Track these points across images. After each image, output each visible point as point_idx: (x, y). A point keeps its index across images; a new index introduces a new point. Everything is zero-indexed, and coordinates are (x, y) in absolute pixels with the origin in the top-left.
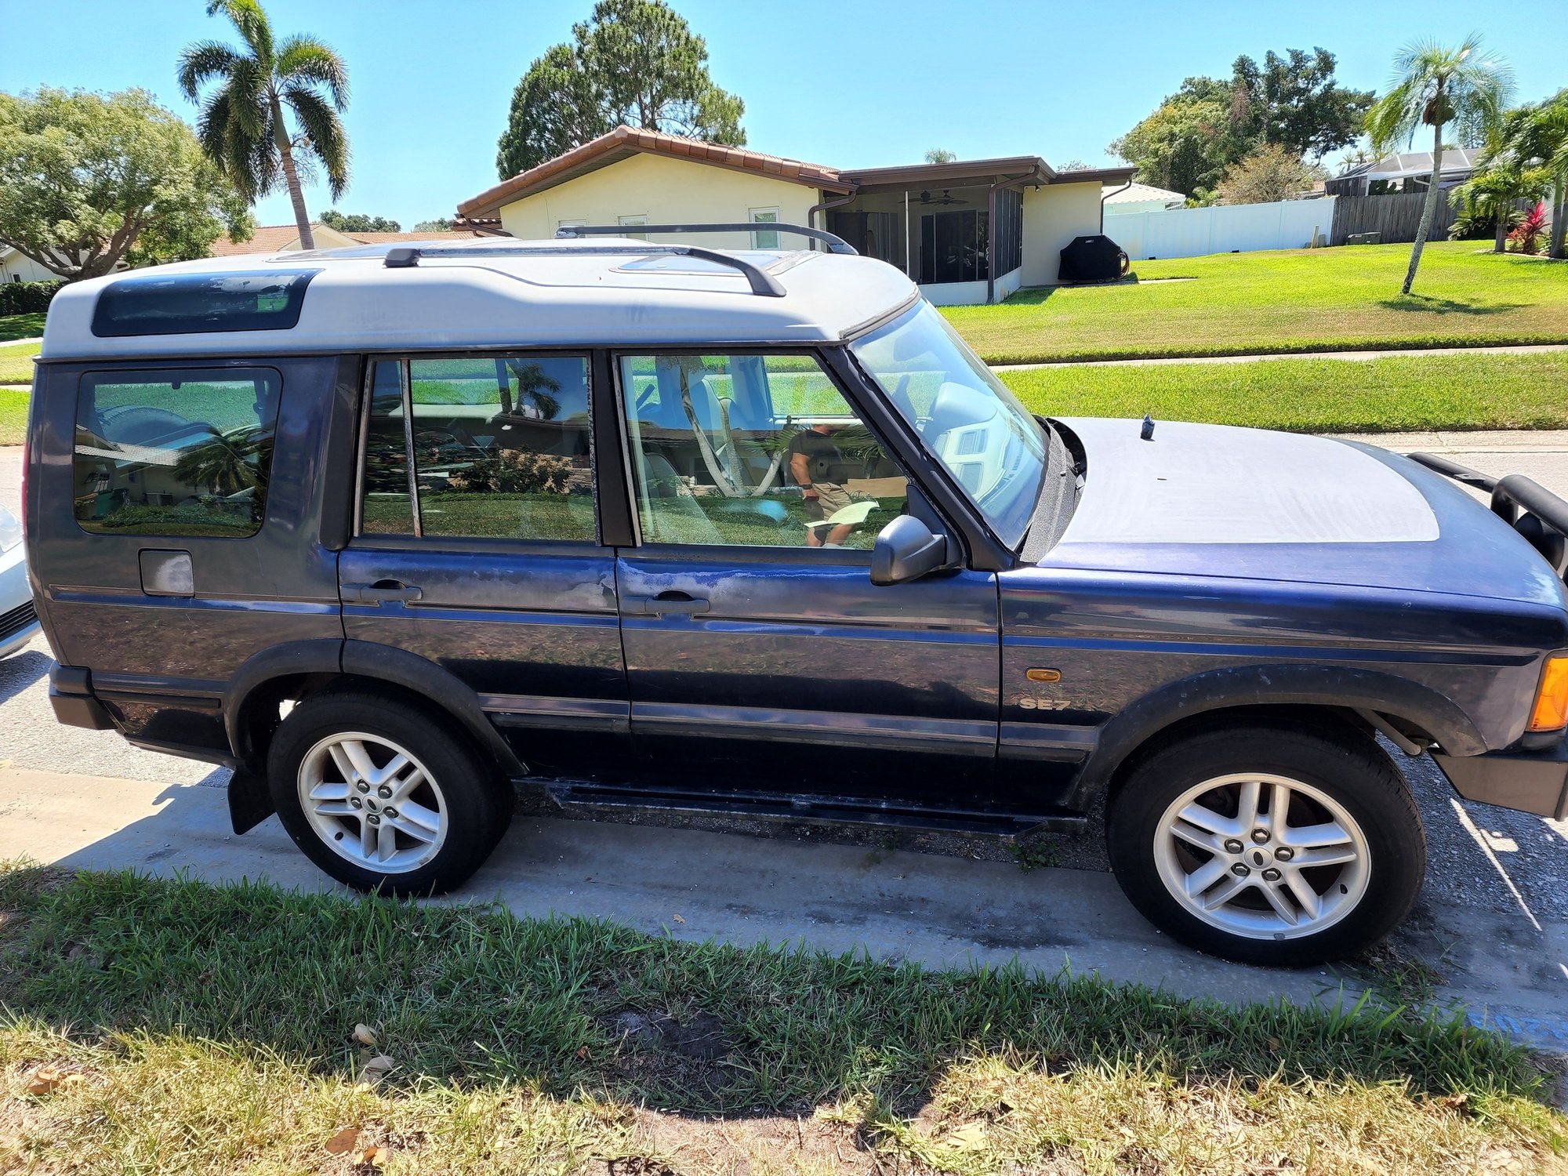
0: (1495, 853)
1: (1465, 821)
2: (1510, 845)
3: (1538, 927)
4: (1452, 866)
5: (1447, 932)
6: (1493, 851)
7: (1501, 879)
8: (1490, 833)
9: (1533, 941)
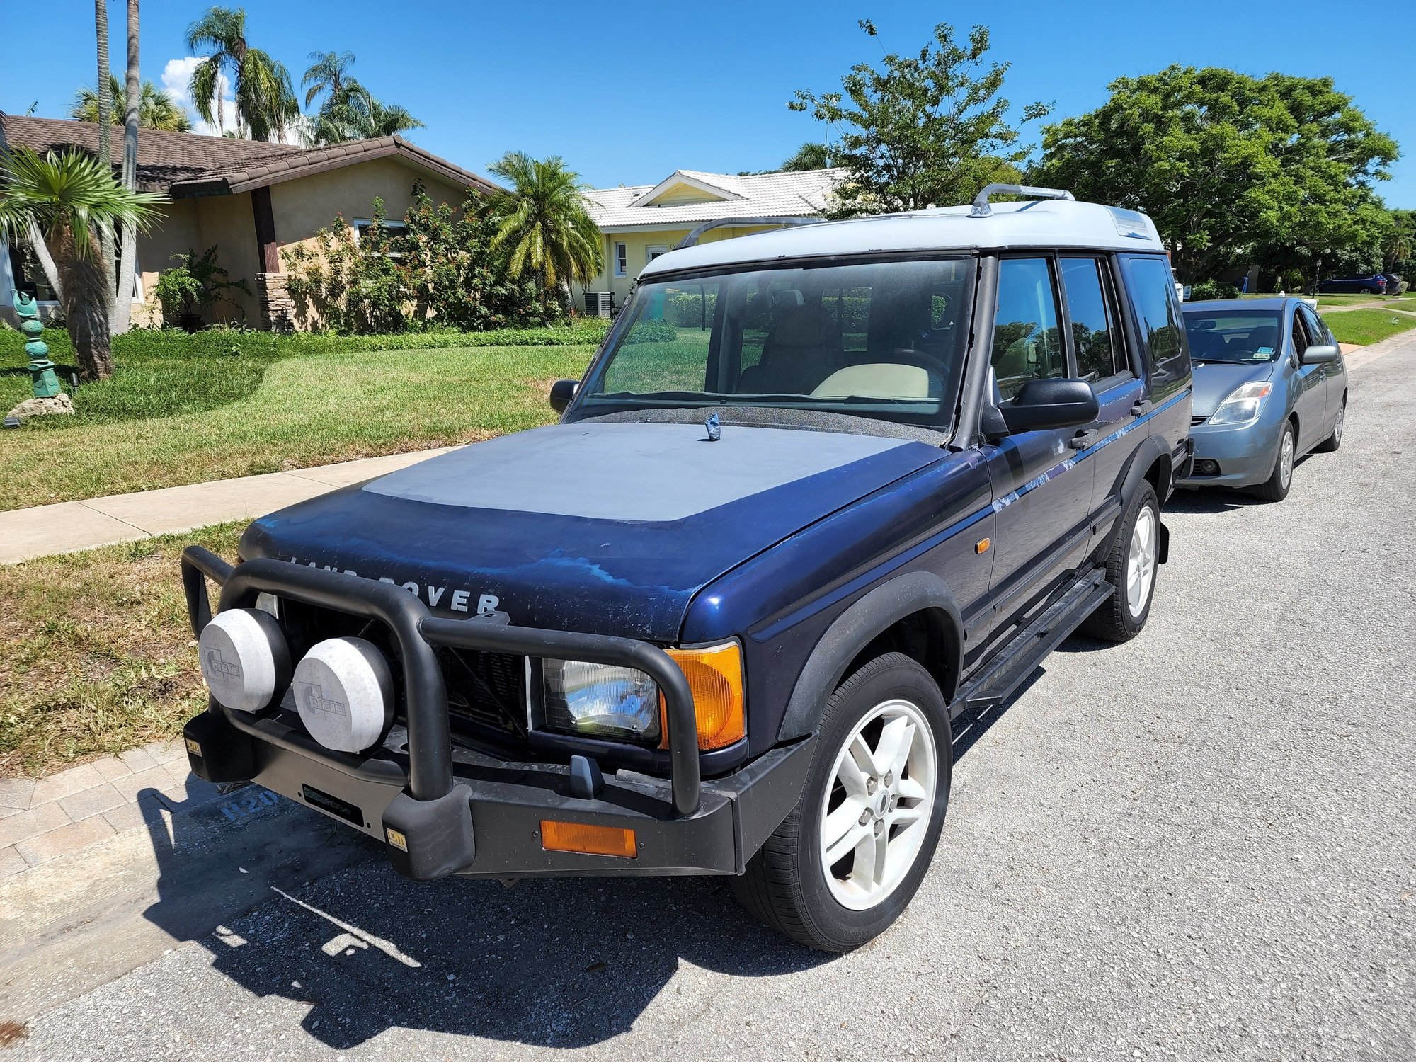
0: (343, 931)
1: (388, 947)
2: (332, 948)
3: (275, 889)
4: (370, 892)
5: (342, 843)
6: (347, 932)
7: (323, 908)
8: (358, 949)
9: (276, 877)
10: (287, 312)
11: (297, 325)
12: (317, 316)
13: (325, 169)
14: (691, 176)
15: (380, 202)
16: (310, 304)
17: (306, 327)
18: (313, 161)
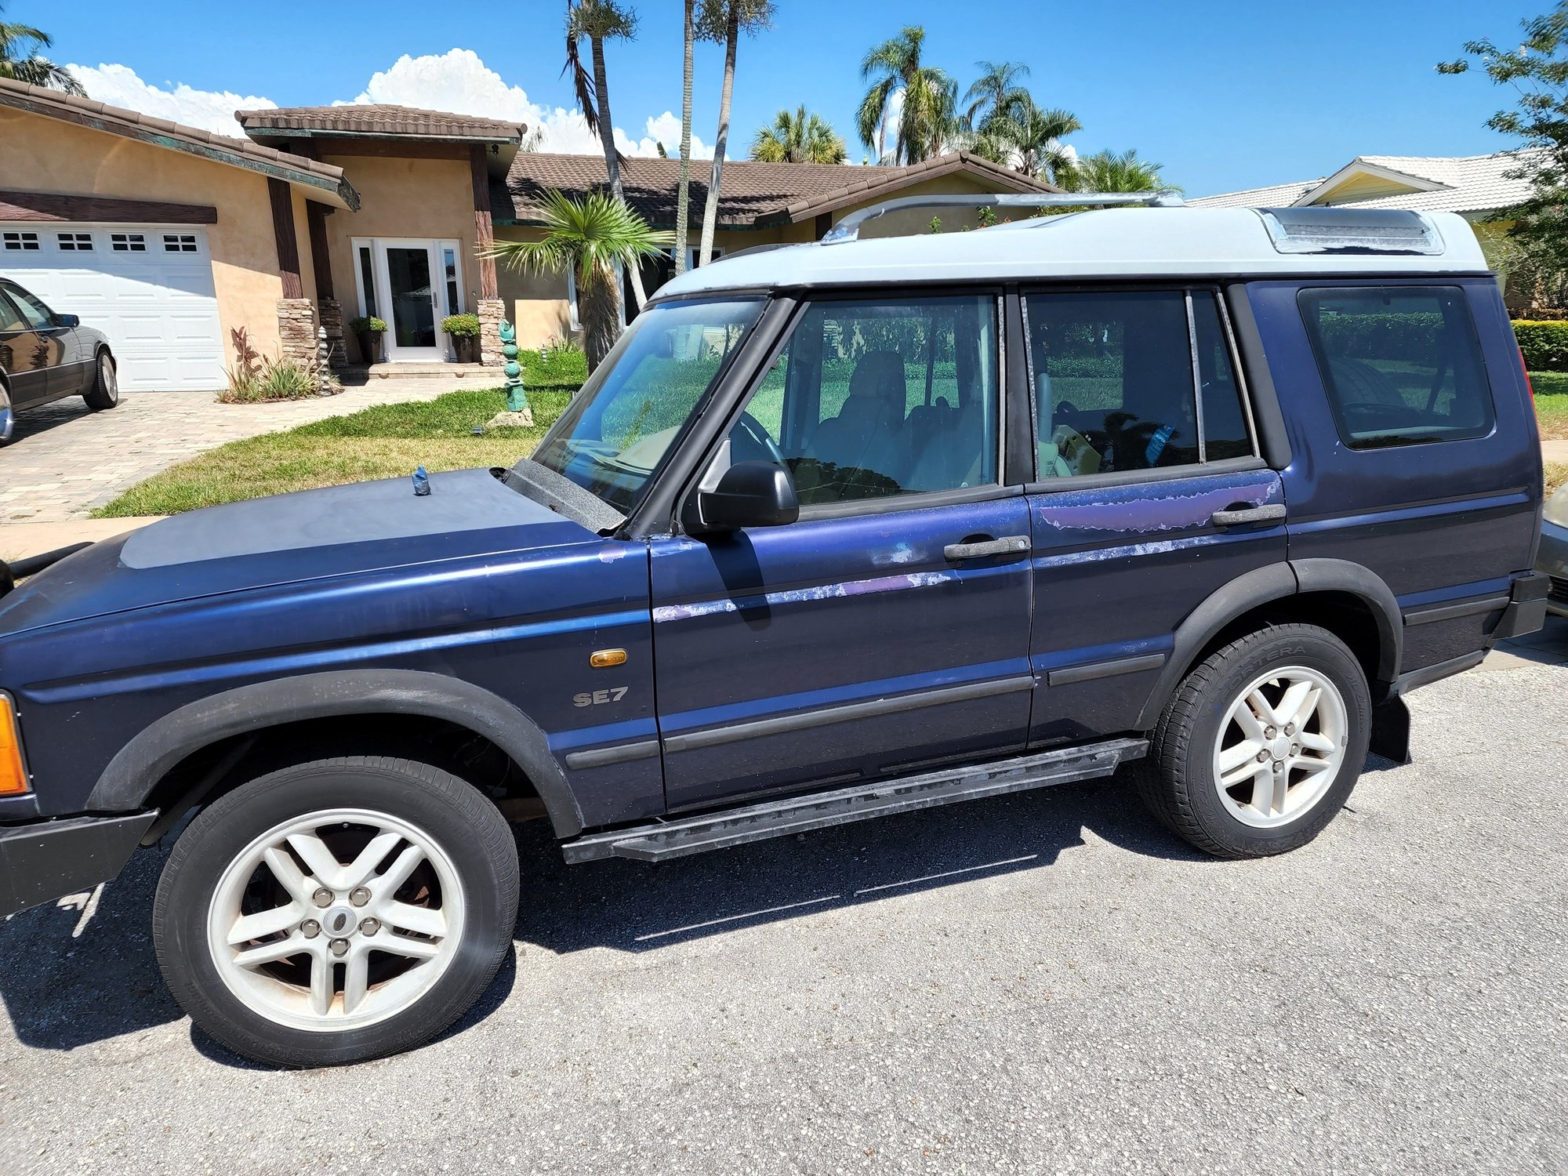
10: (832, 339)
11: (841, 352)
12: (862, 342)
13: (884, 192)
14: (1377, 163)
15: (937, 223)
16: (857, 331)
17: (850, 354)
18: (873, 184)
